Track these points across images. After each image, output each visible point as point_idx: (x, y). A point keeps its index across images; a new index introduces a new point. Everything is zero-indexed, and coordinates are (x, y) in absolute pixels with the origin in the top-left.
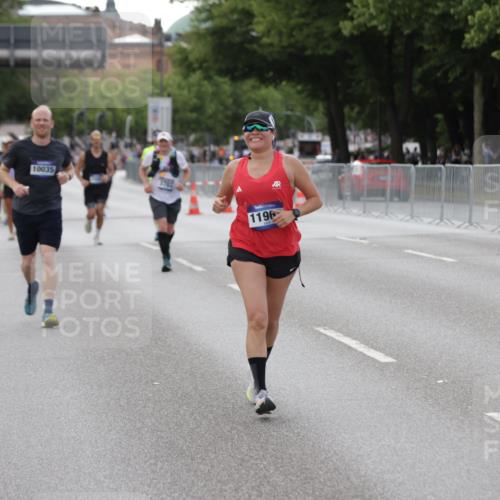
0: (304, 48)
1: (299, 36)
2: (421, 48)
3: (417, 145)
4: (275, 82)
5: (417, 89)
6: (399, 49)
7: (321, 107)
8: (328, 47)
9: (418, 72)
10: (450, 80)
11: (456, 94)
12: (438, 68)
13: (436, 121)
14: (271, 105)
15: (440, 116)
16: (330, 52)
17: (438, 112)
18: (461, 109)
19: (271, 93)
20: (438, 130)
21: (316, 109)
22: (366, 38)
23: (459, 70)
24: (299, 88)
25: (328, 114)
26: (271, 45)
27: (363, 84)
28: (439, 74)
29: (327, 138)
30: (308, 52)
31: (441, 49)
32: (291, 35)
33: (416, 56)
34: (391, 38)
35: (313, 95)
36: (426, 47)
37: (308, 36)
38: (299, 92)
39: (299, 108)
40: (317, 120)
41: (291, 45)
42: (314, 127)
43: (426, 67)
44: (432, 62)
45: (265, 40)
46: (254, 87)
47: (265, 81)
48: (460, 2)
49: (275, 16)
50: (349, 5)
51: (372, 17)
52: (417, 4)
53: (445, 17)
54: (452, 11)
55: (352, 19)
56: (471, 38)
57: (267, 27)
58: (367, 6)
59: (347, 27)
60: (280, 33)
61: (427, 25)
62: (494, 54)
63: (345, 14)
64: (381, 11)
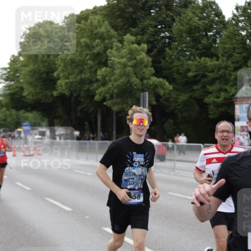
1: (39, 96)
2: (80, 101)
4: (31, 111)
5: (79, 114)
6: (73, 100)
7: (46, 120)
9: (79, 108)
10: (90, 112)
11: (92, 116)
12: (86, 107)
13: (85, 125)
14: (30, 119)
15: (86, 123)
16: (50, 101)
18: (93, 121)
19: (30, 115)
22: (62, 97)
23: (93, 108)
26: (29, 99)
27: (60, 112)
28: (86, 109)
30: (42, 101)
31: (87, 101)
32: (37, 95)
33: (78, 103)
34: (70, 97)
35: (44, 116)
36: (82, 100)
37: (42, 96)
38: (39, 115)
41: (36, 99)
44: (84, 106)
45: (28, 97)
46: (24, 113)
47: (27, 111)
48: (93, 86)
49: (31, 89)
50: (56, 86)
51: (64, 90)
52: (79, 86)
53: (88, 90)
54: (90, 88)
55: (57, 90)
56: (97, 98)
57: (28, 93)
58: (62, 86)
59: (55, 93)
60: (33, 95)
61: (82, 93)
62: (105, 103)
63: (55, 89)
64: (67, 88)
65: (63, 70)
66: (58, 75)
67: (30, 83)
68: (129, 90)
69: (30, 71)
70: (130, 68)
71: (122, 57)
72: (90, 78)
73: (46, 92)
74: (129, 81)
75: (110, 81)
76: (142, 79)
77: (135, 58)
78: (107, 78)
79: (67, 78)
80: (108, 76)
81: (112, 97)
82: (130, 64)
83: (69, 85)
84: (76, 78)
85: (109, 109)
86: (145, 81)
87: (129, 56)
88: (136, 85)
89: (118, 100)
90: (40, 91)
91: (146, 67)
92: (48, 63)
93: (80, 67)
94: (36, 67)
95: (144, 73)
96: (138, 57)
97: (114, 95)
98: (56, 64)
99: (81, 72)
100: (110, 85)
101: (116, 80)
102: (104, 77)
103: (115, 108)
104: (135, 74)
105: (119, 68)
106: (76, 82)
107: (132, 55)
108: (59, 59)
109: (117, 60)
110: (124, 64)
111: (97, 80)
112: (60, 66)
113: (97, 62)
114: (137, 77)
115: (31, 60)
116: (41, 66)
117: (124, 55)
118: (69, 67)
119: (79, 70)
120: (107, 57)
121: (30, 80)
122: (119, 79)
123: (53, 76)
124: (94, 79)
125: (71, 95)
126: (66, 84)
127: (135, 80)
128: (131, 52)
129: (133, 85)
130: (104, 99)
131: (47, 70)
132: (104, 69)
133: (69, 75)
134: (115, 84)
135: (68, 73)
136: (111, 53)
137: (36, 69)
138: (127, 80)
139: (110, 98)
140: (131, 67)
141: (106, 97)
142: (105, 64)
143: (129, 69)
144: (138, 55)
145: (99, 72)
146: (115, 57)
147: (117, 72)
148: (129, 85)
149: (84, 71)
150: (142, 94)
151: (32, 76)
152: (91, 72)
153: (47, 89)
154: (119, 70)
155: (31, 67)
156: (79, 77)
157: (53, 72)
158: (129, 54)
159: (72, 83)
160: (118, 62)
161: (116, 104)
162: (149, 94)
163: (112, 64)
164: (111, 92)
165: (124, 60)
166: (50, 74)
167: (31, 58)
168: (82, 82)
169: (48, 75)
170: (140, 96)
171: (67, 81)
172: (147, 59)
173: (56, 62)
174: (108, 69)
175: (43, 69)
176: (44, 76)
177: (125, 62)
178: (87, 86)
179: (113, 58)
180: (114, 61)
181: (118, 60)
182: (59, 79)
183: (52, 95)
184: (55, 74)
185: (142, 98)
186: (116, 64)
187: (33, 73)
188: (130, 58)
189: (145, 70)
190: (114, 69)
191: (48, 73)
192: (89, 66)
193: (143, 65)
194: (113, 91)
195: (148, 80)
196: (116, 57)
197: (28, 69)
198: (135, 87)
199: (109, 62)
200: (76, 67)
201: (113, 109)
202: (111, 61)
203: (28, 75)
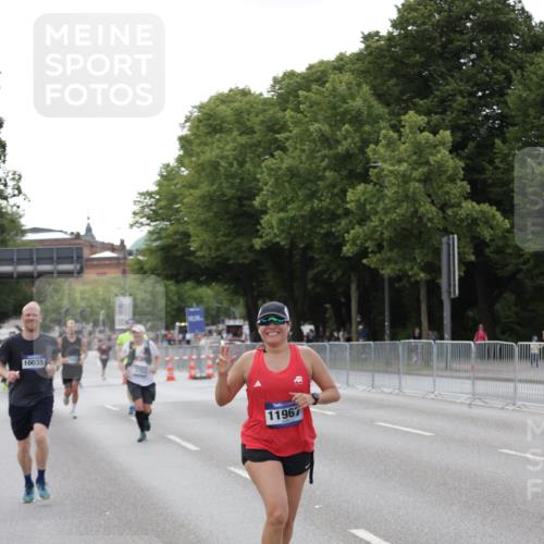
0: (229, 259)
1: (223, 250)
2: (313, 257)
3: (312, 327)
4: (207, 283)
5: (310, 286)
6: (297, 258)
7: (242, 301)
8: (245, 257)
9: (311, 274)
10: (334, 280)
11: (340, 290)
12: (325, 272)
13: (326, 309)
14: (205, 299)
15: (328, 306)
16: (247, 261)
17: (326, 302)
18: (343, 300)
19: (207, 292)
20: (327, 316)
21: (238, 303)
22: (272, 250)
23: (339, 273)
24: (226, 287)
25: (247, 306)
26: (203, 257)
27: (271, 283)
28: (326, 276)
29: (247, 323)
30: (231, 262)
31: (327, 257)
32: (218, 249)
33: (309, 263)
34: (291, 250)
35: (235, 292)
36: (316, 256)
37: (231, 250)
38: (226, 290)
39: (225, 302)
40: (239, 310)
41: (217, 257)
42: (237, 315)
43: (316, 270)
44: (320, 268)
45: (199, 254)
46: (193, 288)
47: (199, 283)
48: (339, 224)
49: (206, 236)
50: (259, 227)
51: (276, 235)
52: (309, 226)
53: (329, 234)
54: (333, 230)
55: (261, 237)
56: (347, 250)
57: (200, 244)
58: (272, 227)
59: (258, 243)
60: (210, 248)
61: (316, 241)
62: (364, 261)
63: (256, 234)
64: (283, 231)
65: (273, 192)
66: (264, 203)
67: (204, 223)
68: (416, 232)
69: (203, 198)
70: (417, 184)
71: (400, 161)
72: (332, 207)
73: (239, 240)
74: (416, 211)
75: (376, 213)
76: (443, 208)
77: (427, 163)
78: (368, 207)
79: (283, 210)
80: (371, 203)
81: (380, 247)
82: (416, 174)
83: (288, 225)
84: (301, 208)
85: (374, 274)
86: (449, 212)
87: (414, 157)
88: (430, 220)
89: (394, 254)
90: (225, 239)
91: (452, 179)
92: (242, 179)
93: (309, 185)
94: (215, 187)
95: (447, 193)
96: (432, 159)
97: (385, 243)
98: (258, 180)
99: (312, 196)
100: (375, 221)
101: (386, 211)
102: (361, 206)
103: (387, 272)
104: (429, 196)
105: (394, 184)
106: (302, 217)
107: (420, 156)
108: (265, 170)
109: (387, 167)
110: (404, 176)
111: (347, 213)
112: (266, 184)
113: (345, 173)
114: (432, 202)
115: (203, 174)
116: (225, 185)
117: (404, 156)
118: (287, 185)
119: (308, 192)
120: (368, 160)
121: (202, 217)
122: (396, 208)
123: (252, 206)
124: (340, 212)
125: (293, 244)
126: (281, 221)
127: (428, 209)
128: (419, 149)
129: (425, 220)
130: (364, 253)
131: (239, 193)
132: (361, 187)
133: (288, 203)
134: (386, 220)
135: (284, 199)
136: (375, 152)
137: (215, 191)
138: (412, 209)
139: (375, 250)
140: (419, 181)
141: (367, 248)
142: (364, 177)
143: (415, 186)
144: (431, 154)
145: (350, 195)
146: (384, 161)
147: (389, 192)
148: (415, 220)
149: (319, 194)
150: (444, 240)
151: (208, 208)
152: (333, 195)
153: (239, 234)
154: (395, 189)
155: (205, 188)
156: (307, 208)
157: (252, 197)
158: (415, 153)
159: (293, 219)
160: (391, 172)
161: (389, 261)
162: (459, 239)
163: (379, 176)
164: (376, 236)
165: (403, 167)
166: (245, 202)
167: (203, 169)
168: (315, 216)
169: (241, 205)
170: (441, 243)
171: (282, 215)
172: (454, 164)
173: (258, 176)
174: (370, 187)
175: (230, 192)
176: (232, 207)
177: (405, 171)
178: (325, 226)
179: (379, 164)
180: (383, 170)
181: (391, 168)
182: (265, 212)
183: (251, 248)
184: (257, 202)
185: (444, 248)
186: (386, 176)
187: (209, 201)
188: (416, 163)
189: (449, 187)
190: (381, 186)
191: (240, 199)
192: (328, 182)
193: (444, 177)
194: (382, 233)
195: (455, 209)
196: (387, 160)
197: (197, 193)
198: (429, 225)
199: (372, 172)
200: (302, 185)
201: (382, 272)
202: (376, 170)
203: (199, 205)
